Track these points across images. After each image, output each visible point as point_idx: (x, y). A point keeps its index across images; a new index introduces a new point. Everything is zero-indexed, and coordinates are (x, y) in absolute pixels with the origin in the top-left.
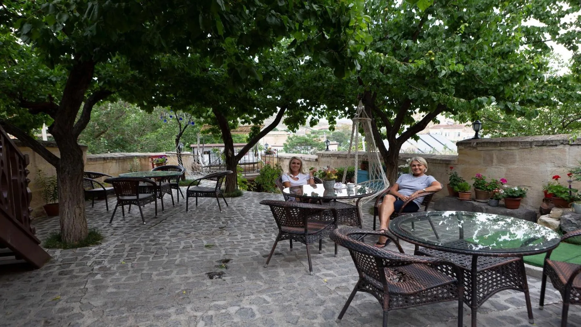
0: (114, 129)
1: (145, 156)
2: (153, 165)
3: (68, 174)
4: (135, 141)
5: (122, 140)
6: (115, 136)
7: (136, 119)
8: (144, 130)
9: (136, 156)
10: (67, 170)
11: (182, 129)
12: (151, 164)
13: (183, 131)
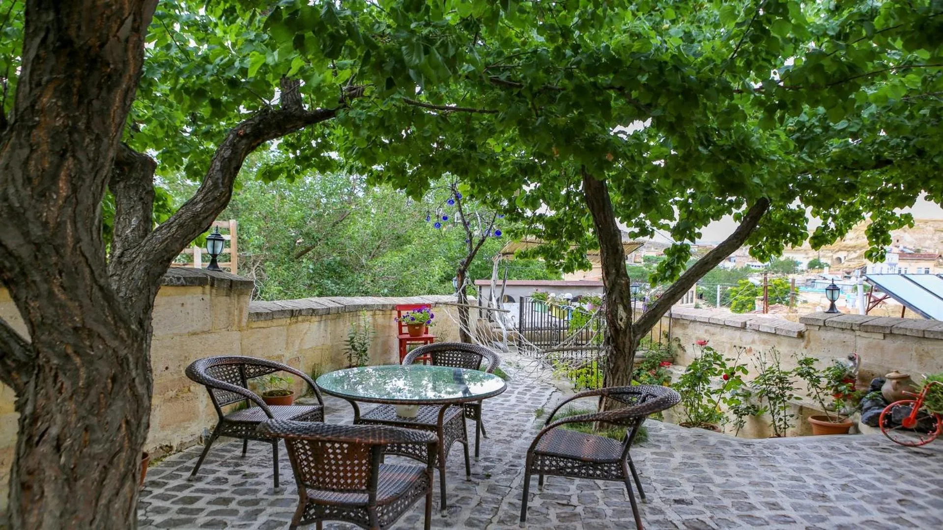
0: (327, 244)
1: (383, 306)
2: (400, 326)
3: (58, 448)
4: (362, 266)
5: (340, 264)
6: (328, 255)
7: (366, 226)
8: (379, 247)
9: (366, 306)
10: (54, 431)
11: (474, 247)
12: (395, 325)
13: (476, 249)
